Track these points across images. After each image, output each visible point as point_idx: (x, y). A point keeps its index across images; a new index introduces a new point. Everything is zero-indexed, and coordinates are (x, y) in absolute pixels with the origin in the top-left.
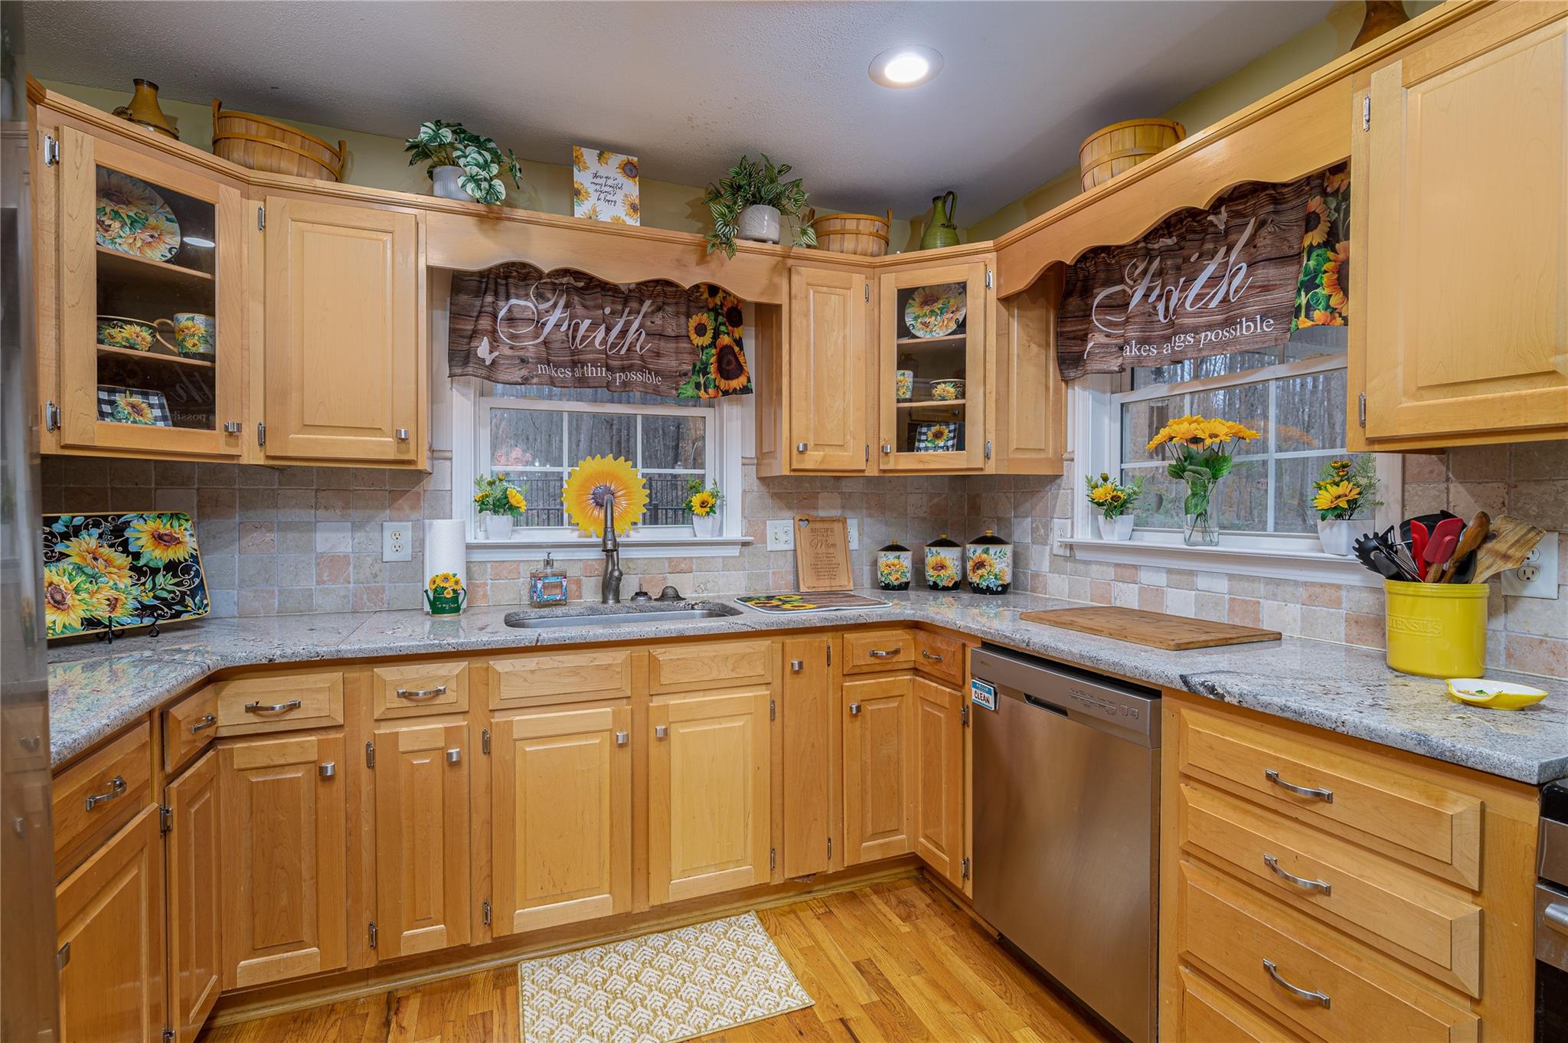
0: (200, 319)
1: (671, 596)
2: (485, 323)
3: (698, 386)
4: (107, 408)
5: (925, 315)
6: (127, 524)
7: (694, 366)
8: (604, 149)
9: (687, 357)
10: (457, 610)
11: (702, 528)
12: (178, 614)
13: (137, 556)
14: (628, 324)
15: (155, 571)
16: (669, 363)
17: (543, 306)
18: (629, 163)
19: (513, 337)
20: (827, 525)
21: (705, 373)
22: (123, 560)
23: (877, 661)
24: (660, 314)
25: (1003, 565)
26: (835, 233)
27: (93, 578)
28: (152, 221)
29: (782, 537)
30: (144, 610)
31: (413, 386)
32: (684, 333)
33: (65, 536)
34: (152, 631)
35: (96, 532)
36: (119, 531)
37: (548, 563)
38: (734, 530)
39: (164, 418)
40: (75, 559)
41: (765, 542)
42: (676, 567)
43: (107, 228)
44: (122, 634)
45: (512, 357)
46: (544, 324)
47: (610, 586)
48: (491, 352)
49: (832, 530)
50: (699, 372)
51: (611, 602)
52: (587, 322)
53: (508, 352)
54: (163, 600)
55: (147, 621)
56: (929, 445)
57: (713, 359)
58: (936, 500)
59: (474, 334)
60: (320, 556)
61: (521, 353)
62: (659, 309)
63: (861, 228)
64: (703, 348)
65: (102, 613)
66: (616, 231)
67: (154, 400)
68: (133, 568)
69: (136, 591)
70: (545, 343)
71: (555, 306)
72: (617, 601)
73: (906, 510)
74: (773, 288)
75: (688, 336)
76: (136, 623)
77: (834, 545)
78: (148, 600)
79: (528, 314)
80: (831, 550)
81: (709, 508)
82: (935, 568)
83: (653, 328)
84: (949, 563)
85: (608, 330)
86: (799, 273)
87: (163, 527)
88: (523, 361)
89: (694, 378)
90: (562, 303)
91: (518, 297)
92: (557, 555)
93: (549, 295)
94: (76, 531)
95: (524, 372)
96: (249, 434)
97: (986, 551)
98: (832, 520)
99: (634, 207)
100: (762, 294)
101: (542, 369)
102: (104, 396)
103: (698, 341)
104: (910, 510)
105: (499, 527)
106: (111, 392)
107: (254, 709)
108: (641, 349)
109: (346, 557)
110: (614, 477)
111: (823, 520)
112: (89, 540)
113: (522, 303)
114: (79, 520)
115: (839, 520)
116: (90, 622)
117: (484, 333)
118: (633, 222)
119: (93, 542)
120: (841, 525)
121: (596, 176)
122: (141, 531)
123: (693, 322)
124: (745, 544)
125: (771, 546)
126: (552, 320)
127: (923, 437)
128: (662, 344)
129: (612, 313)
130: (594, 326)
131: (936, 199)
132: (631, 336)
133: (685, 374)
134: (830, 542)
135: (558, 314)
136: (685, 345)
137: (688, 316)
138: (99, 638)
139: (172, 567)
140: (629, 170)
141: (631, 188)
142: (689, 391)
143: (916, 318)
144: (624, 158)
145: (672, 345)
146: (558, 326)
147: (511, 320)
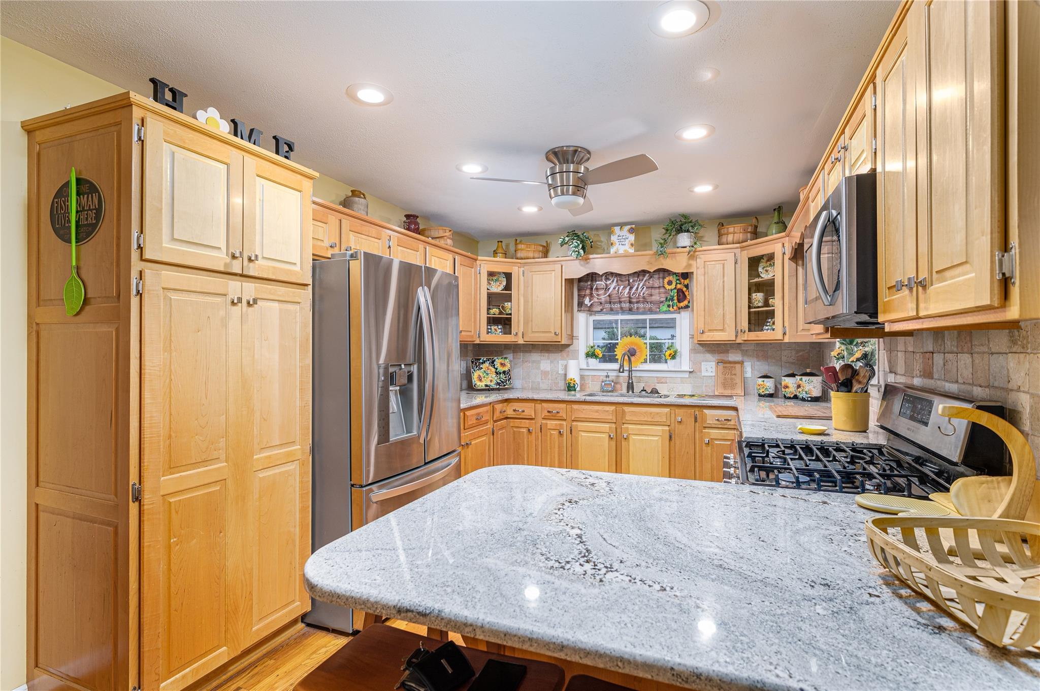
0: (509, 303)
1: (655, 391)
2: (588, 292)
3: (669, 306)
4: (490, 330)
5: (767, 266)
6: (495, 360)
7: (667, 298)
8: (621, 225)
9: (663, 295)
10: (575, 390)
11: (671, 365)
12: (505, 385)
13: (496, 369)
14: (639, 284)
15: (500, 373)
16: (656, 298)
17: (608, 282)
18: (632, 228)
19: (598, 295)
20: (732, 365)
21: (672, 300)
22: (494, 370)
23: (719, 423)
24: (652, 279)
25: (811, 387)
26: (724, 234)
27: (487, 374)
28: (500, 279)
29: (710, 370)
30: (498, 384)
31: (560, 318)
32: (661, 285)
33: (482, 363)
34: (499, 389)
35: (488, 362)
36: (493, 362)
37: (607, 376)
38: (686, 366)
39: (501, 332)
40: (484, 369)
41: (701, 372)
42: (660, 381)
43: (490, 284)
44: (493, 390)
45: (598, 302)
46: (609, 289)
47: (630, 387)
48: (590, 301)
49: (735, 367)
50: (669, 300)
51: (631, 392)
52: (622, 287)
53: (597, 300)
54: (502, 382)
55: (498, 387)
56: (770, 328)
57: (676, 294)
58: (801, 353)
59: (585, 296)
60: (542, 371)
61: (600, 301)
62: (651, 277)
63: (736, 230)
64: (671, 290)
65: (489, 383)
66: (626, 256)
67: (500, 327)
68: (496, 372)
69: (496, 378)
70: (609, 296)
71: (613, 281)
72: (633, 392)
73: (781, 358)
74: (689, 266)
75: (664, 287)
76: (495, 387)
77: (735, 374)
78: (499, 381)
79: (602, 287)
80: (733, 377)
81: (673, 357)
82: (784, 388)
83: (650, 285)
84: (790, 385)
85: (631, 288)
86: (700, 258)
87: (502, 361)
88: (601, 303)
89: (667, 303)
90: (616, 279)
91: (599, 281)
92: (610, 374)
93: (610, 278)
94: (484, 362)
95: (601, 307)
96: (520, 334)
97: (801, 380)
98: (735, 363)
99: (632, 245)
100: (684, 269)
101: (608, 306)
102: (489, 327)
103: (668, 287)
104: (784, 359)
105: (593, 362)
106: (491, 326)
107: (515, 410)
108: (643, 294)
109: (549, 372)
110: (636, 344)
111: (730, 362)
112: (487, 364)
113: (600, 282)
114: (485, 359)
115: (739, 363)
116: (486, 386)
117: (588, 295)
118: (632, 251)
119: (488, 365)
120: (740, 365)
121: (619, 236)
122: (498, 362)
123: (666, 280)
124: (690, 372)
125: (704, 373)
126: (612, 286)
127: (768, 324)
128: (653, 291)
129: (633, 281)
130: (625, 288)
131: (775, 210)
132: (639, 290)
133: (662, 302)
134: (733, 373)
135: (614, 284)
136: (662, 290)
137: (664, 278)
138: (489, 390)
139: (504, 372)
140: (631, 231)
141: (632, 238)
142: (665, 308)
143: (763, 268)
144: (629, 227)
145: (657, 291)
146: (614, 288)
147: (597, 289)
